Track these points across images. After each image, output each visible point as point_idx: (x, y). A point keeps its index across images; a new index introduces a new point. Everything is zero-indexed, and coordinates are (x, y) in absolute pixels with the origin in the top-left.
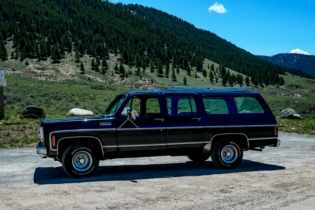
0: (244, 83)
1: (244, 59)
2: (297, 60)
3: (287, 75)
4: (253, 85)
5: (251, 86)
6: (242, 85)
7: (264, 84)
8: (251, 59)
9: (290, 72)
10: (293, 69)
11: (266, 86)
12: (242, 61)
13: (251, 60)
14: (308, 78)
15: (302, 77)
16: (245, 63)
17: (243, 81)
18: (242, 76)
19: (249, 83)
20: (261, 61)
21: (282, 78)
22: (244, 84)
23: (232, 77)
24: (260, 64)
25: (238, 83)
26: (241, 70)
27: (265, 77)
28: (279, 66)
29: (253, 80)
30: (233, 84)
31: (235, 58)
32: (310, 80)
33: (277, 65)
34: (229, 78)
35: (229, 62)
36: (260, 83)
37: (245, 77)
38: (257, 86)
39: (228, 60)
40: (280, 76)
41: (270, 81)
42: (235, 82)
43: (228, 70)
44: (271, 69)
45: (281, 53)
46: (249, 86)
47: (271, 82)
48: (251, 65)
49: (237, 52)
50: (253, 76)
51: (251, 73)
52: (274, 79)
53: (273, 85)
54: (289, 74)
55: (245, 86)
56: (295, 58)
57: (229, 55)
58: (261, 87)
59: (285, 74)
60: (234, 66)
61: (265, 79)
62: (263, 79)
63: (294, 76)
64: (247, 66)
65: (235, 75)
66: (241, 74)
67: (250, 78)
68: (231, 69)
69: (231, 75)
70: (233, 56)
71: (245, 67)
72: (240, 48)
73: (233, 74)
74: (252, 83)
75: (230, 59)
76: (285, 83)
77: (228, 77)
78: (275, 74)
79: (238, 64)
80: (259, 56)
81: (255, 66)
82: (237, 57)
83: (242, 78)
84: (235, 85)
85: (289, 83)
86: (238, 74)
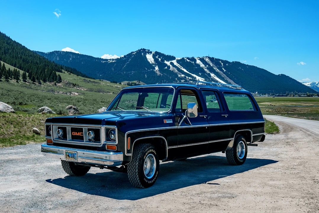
0: (21, 78)
1: (20, 53)
2: (73, 59)
3: (64, 73)
4: (30, 81)
5: (28, 83)
6: (18, 81)
7: (41, 81)
8: (27, 53)
9: (66, 70)
10: (69, 68)
11: (44, 83)
12: (18, 56)
13: (27, 55)
14: (83, 76)
15: (78, 76)
16: (21, 58)
17: (19, 76)
18: (19, 71)
19: (26, 79)
20: (37, 57)
21: (59, 76)
22: (21, 80)
23: (7, 71)
24: (37, 59)
25: (15, 78)
26: (17, 65)
27: (43, 73)
28: (55, 64)
29: (30, 76)
30: (9, 79)
31: (10, 51)
32: (86, 79)
33: (54, 62)
34: (5, 72)
35: (4, 55)
36: (37, 79)
37: (22, 72)
38: (34, 83)
39: (2, 53)
40: (57, 73)
41: (47, 78)
42: (11, 77)
43: (4, 64)
44: (48, 66)
45: (57, 50)
46: (26, 82)
47: (49, 79)
48: (27, 61)
49: (13, 46)
50: (30, 71)
51: (28, 68)
52: (51, 76)
53: (50, 82)
54: (66, 72)
55: (22, 81)
56: (70, 57)
57: (4, 48)
58: (39, 83)
59: (62, 72)
60: (9, 60)
61: (42, 76)
62: (40, 76)
63: (70, 74)
64: (23, 61)
65: (11, 70)
66: (18, 69)
67: (27, 74)
68: (6, 63)
69: (7, 69)
70: (8, 49)
71: (21, 62)
72: (15, 42)
73: (9, 69)
74: (29, 79)
75: (4, 51)
76: (63, 81)
77: (3, 71)
78: (52, 71)
79: (14, 58)
80: (35, 51)
81: (32, 61)
82: (13, 50)
83: (19, 73)
84: (11, 80)
85: (66, 81)
86: (14, 69)
